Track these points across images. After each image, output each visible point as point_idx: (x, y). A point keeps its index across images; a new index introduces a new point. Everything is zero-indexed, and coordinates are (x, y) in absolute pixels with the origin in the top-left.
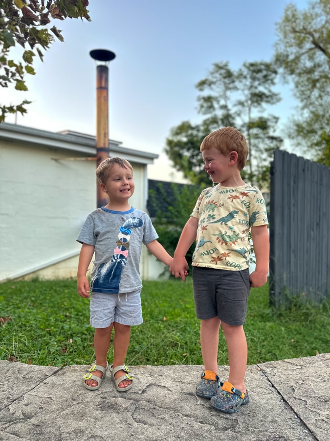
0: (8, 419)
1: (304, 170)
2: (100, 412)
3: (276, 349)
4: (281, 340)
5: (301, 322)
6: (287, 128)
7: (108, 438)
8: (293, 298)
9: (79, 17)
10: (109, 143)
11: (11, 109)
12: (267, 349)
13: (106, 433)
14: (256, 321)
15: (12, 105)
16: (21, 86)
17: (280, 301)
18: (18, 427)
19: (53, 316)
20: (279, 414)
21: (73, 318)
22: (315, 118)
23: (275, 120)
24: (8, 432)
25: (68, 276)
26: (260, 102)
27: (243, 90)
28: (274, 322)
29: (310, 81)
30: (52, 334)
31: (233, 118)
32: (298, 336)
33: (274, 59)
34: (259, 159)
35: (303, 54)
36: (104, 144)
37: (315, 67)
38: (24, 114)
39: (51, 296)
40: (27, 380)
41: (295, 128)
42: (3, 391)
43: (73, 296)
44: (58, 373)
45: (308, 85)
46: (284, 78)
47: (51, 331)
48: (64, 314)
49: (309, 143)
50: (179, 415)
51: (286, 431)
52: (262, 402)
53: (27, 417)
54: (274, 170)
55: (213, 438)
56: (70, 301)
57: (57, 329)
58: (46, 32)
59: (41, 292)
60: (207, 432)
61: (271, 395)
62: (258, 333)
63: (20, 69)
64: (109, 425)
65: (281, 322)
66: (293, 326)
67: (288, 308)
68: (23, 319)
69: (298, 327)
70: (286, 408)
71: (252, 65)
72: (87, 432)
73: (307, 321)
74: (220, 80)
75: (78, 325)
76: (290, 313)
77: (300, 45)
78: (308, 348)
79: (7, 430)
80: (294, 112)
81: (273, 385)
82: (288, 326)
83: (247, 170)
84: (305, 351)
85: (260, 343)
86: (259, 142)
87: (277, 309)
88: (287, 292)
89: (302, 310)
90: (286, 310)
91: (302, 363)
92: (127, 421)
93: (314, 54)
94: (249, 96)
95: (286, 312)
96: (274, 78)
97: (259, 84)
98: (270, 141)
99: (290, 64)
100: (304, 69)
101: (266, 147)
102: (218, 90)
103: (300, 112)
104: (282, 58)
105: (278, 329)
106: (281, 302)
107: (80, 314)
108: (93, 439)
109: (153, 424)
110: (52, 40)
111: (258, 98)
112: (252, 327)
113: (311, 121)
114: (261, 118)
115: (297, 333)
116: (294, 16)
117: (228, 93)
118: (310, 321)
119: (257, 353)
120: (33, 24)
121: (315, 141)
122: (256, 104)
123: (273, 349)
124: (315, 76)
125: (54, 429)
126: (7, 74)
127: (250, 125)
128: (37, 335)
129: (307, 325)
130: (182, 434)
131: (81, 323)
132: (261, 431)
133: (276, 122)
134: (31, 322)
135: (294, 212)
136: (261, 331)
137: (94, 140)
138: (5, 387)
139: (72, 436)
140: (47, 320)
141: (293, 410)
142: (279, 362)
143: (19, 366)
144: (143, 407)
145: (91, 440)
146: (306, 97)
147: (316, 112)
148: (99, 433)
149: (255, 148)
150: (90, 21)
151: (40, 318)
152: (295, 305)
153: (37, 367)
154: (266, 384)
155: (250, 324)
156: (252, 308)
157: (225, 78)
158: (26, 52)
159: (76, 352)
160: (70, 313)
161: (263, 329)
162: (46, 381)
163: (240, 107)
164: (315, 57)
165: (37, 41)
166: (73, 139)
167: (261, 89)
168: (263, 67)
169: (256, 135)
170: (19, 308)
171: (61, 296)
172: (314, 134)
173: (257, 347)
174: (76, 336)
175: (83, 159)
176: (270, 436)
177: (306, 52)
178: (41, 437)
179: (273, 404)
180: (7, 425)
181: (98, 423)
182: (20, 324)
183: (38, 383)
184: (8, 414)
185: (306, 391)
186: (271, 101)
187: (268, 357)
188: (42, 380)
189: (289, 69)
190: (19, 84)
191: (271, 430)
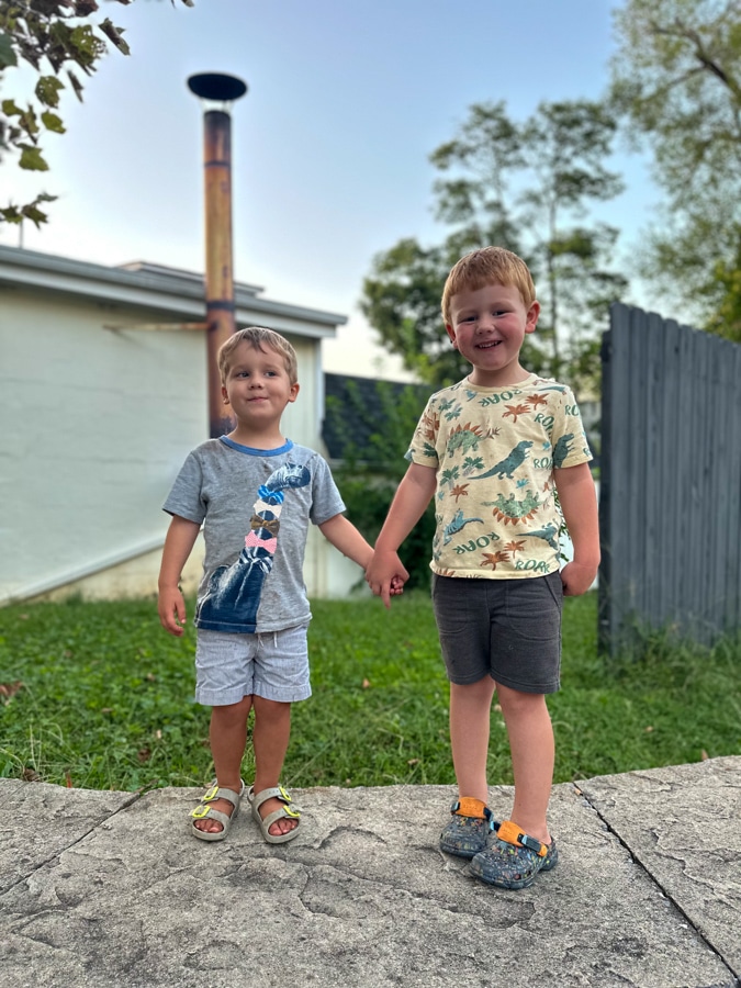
0: (26, 908)
1: (677, 350)
2: (228, 889)
3: (612, 748)
4: (625, 727)
5: (668, 688)
6: (638, 254)
7: (250, 947)
8: (651, 636)
10: (235, 291)
11: (11, 214)
12: (593, 747)
13: (244, 935)
14: (569, 686)
15: (13, 205)
16: (32, 161)
17: (621, 641)
18: (50, 923)
19: (116, 681)
20: (625, 890)
21: (163, 683)
22: (700, 231)
23: (609, 236)
24: (27, 936)
25: (148, 591)
26: (576, 195)
27: (538, 167)
28: (609, 688)
29: (691, 145)
30: (116, 720)
31: (516, 232)
32: (662, 719)
33: (609, 94)
34: (573, 325)
35: (675, 83)
36: (224, 292)
37: (701, 112)
38: (41, 224)
39: (112, 635)
40: (65, 821)
41: (656, 253)
42: (12, 847)
43: (161, 636)
44: (132, 806)
45: (686, 156)
46: (632, 138)
47: (114, 714)
48: (142, 675)
49: (687, 289)
50: (403, 895)
51: (641, 926)
52: (587, 864)
53: (68, 902)
54: (611, 351)
55: (481, 942)
56: (155, 646)
57: (125, 709)
58: (89, 34)
59: (88, 627)
60: (466, 930)
61: (606, 848)
62: (573, 714)
63: (29, 121)
64: (251, 918)
65: (624, 688)
66: (651, 698)
67: (638, 657)
68: (50, 688)
69: (663, 699)
70: (638, 877)
71: (558, 108)
72: (202, 933)
73: (681, 685)
74: (486, 144)
75: (172, 700)
76: (644, 668)
77: (668, 61)
78: (684, 744)
79: (25, 931)
80: (653, 217)
81: (609, 826)
82: (640, 698)
83: (547, 350)
84: (677, 752)
85: (579, 735)
86: (574, 287)
87: (615, 661)
88: (638, 622)
89: (671, 661)
90: (634, 662)
91: (672, 779)
92: (289, 910)
93: (701, 82)
94: (552, 181)
95: (634, 666)
96: (609, 139)
97: (575, 154)
98: (599, 283)
99: (644, 106)
100: (678, 117)
101: (590, 297)
102: (481, 166)
103: (667, 217)
104: (626, 93)
105: (617, 705)
106: (624, 644)
107: (178, 675)
108: (216, 949)
109: (348, 915)
110: (102, 52)
111: (572, 185)
112: (559, 699)
113: (691, 238)
114: (578, 232)
115: (660, 714)
117: (505, 174)
118: (689, 686)
119: (572, 757)
120: (59, 14)
121: (700, 284)
122: (566, 199)
123: (607, 749)
124: (702, 133)
125: (128, 929)
127: (555, 249)
128: (83, 721)
129: (682, 695)
130: (412, 935)
131: (180, 696)
132: (586, 928)
133: (613, 241)
134: (69, 694)
135: (654, 445)
136: (579, 709)
137: (200, 283)
138: (17, 838)
139: (171, 943)
140: (105, 690)
141: (656, 881)
142: (623, 775)
143: (45, 791)
144: (325, 878)
145: (211, 949)
146: (680, 182)
147: (704, 218)
148: (230, 936)
149: (565, 300)
151: (88, 685)
152: (655, 652)
153: (85, 793)
154: (594, 826)
157: (496, 138)
158: (42, 81)
159: (170, 758)
160: (156, 673)
161: (583, 705)
162: (107, 823)
163: (530, 207)
164: (702, 89)
165: (68, 55)
166: (152, 281)
167: (580, 164)
168: (583, 113)
169: (568, 269)
170: (41, 663)
171: (134, 635)
172: (699, 267)
173: (571, 743)
174: (170, 723)
175: (176, 326)
176: (605, 938)
177: (683, 79)
178: (101, 945)
179: (609, 868)
180: (24, 921)
181: (226, 913)
182: (44, 698)
183: (90, 828)
184: (26, 897)
185: (682, 840)
186: (603, 193)
187: (597, 766)
188: (98, 821)
189: (642, 117)
190: (28, 156)
191: (607, 923)
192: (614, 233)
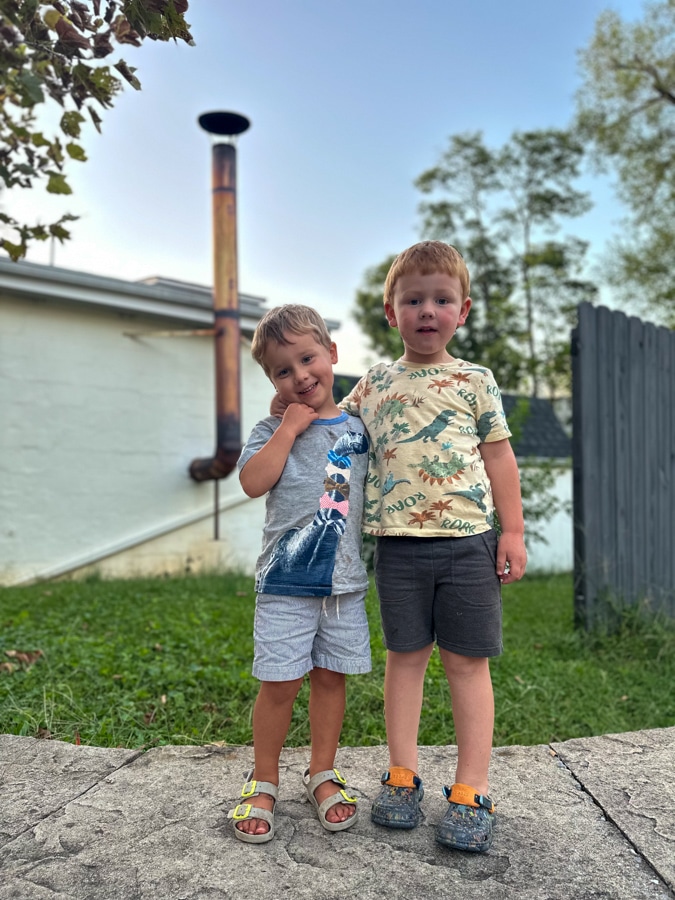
0: (31, 854)
1: (641, 345)
2: (219, 839)
3: (588, 715)
4: (600, 696)
5: (642, 659)
6: (606, 264)
7: (236, 894)
8: (624, 611)
9: (171, 39)
10: (239, 302)
11: (39, 232)
12: (570, 714)
13: (232, 883)
14: (547, 657)
15: (42, 224)
16: (58, 186)
17: (596, 615)
18: (52, 869)
19: (127, 650)
20: (597, 846)
21: (169, 652)
22: (662, 242)
23: (579, 249)
24: (31, 880)
25: (160, 571)
26: (548, 213)
27: (512, 189)
28: (586, 659)
29: (652, 166)
30: (126, 686)
31: (494, 247)
32: (636, 689)
33: (576, 123)
34: (548, 329)
35: (635, 111)
36: (230, 302)
37: (661, 137)
38: (65, 241)
39: (125, 609)
40: (72, 775)
41: (622, 263)
42: (23, 798)
43: (169, 610)
44: (134, 763)
45: (648, 175)
46: (598, 161)
47: (124, 681)
48: (151, 645)
49: (653, 295)
50: (384, 848)
51: (613, 880)
52: (562, 821)
53: (71, 849)
54: (579, 346)
55: (457, 893)
56: (163, 619)
57: (134, 676)
58: (107, 74)
59: (104, 602)
60: (443, 882)
61: (579, 806)
62: (550, 683)
63: (55, 151)
64: (239, 866)
65: (600, 659)
66: (625, 669)
67: (613, 631)
68: (67, 656)
69: (637, 670)
70: (610, 834)
71: (530, 137)
72: (192, 881)
73: (655, 657)
74: (465, 170)
75: (178, 667)
76: (618, 641)
77: (629, 92)
78: (658, 712)
79: (29, 876)
80: (619, 230)
81: (583, 786)
82: (615, 669)
83: (524, 351)
84: (651, 720)
85: (556, 702)
86: (547, 294)
87: (590, 634)
88: (612, 597)
89: (646, 633)
90: (609, 635)
91: (644, 743)
92: (275, 860)
93: (659, 110)
94: (526, 201)
95: (610, 640)
96: (577, 162)
97: (546, 176)
98: (571, 291)
99: (608, 132)
100: (639, 142)
101: (563, 303)
102: (461, 189)
103: (632, 230)
104: (592, 122)
105: (593, 675)
106: (599, 618)
107: (183, 645)
108: (205, 895)
109: (330, 865)
110: (118, 89)
111: (544, 204)
112: (538, 670)
113: (655, 248)
114: (551, 245)
115: (634, 683)
116: (614, 34)
117: (482, 195)
118: (662, 658)
119: (550, 724)
120: (80, 56)
121: (665, 290)
122: (539, 217)
123: (583, 716)
124: (661, 155)
125: (124, 875)
126: (31, 161)
127: (529, 261)
128: (95, 687)
129: (655, 667)
130: (391, 886)
131: (185, 664)
132: (559, 882)
133: (583, 252)
134: (84, 662)
135: (623, 432)
136: (556, 678)
137: (208, 295)
138: (27, 790)
139: (162, 890)
140: (116, 658)
141: (627, 838)
142: (596, 738)
143: (56, 748)
144: (310, 831)
145: (200, 896)
146: (644, 198)
147: (667, 230)
148: (218, 884)
149: (539, 307)
150: (192, 44)
151: (101, 654)
152: (629, 626)
153: (92, 751)
154: (568, 785)
155: (533, 664)
156: (539, 632)
157: (475, 164)
158: (66, 115)
159: (173, 721)
160: (163, 643)
161: (561, 675)
162: (110, 778)
163: (507, 224)
164: (661, 116)
165: (89, 93)
166: (167, 294)
167: (551, 185)
168: (552, 141)
169: (542, 279)
170: (58, 634)
171: (146, 609)
172: (663, 275)
173: (549, 710)
174: (174, 689)
175: (188, 333)
176: (577, 892)
177: (642, 108)
178: (98, 890)
179: (583, 826)
180: (28, 866)
181: (216, 862)
182: (61, 665)
183: (94, 783)
184: (32, 844)
185: (653, 799)
186: (572, 210)
187: (574, 731)
188: (102, 776)
189: (607, 142)
190: (54, 181)
191: (579, 878)
192: (583, 246)
